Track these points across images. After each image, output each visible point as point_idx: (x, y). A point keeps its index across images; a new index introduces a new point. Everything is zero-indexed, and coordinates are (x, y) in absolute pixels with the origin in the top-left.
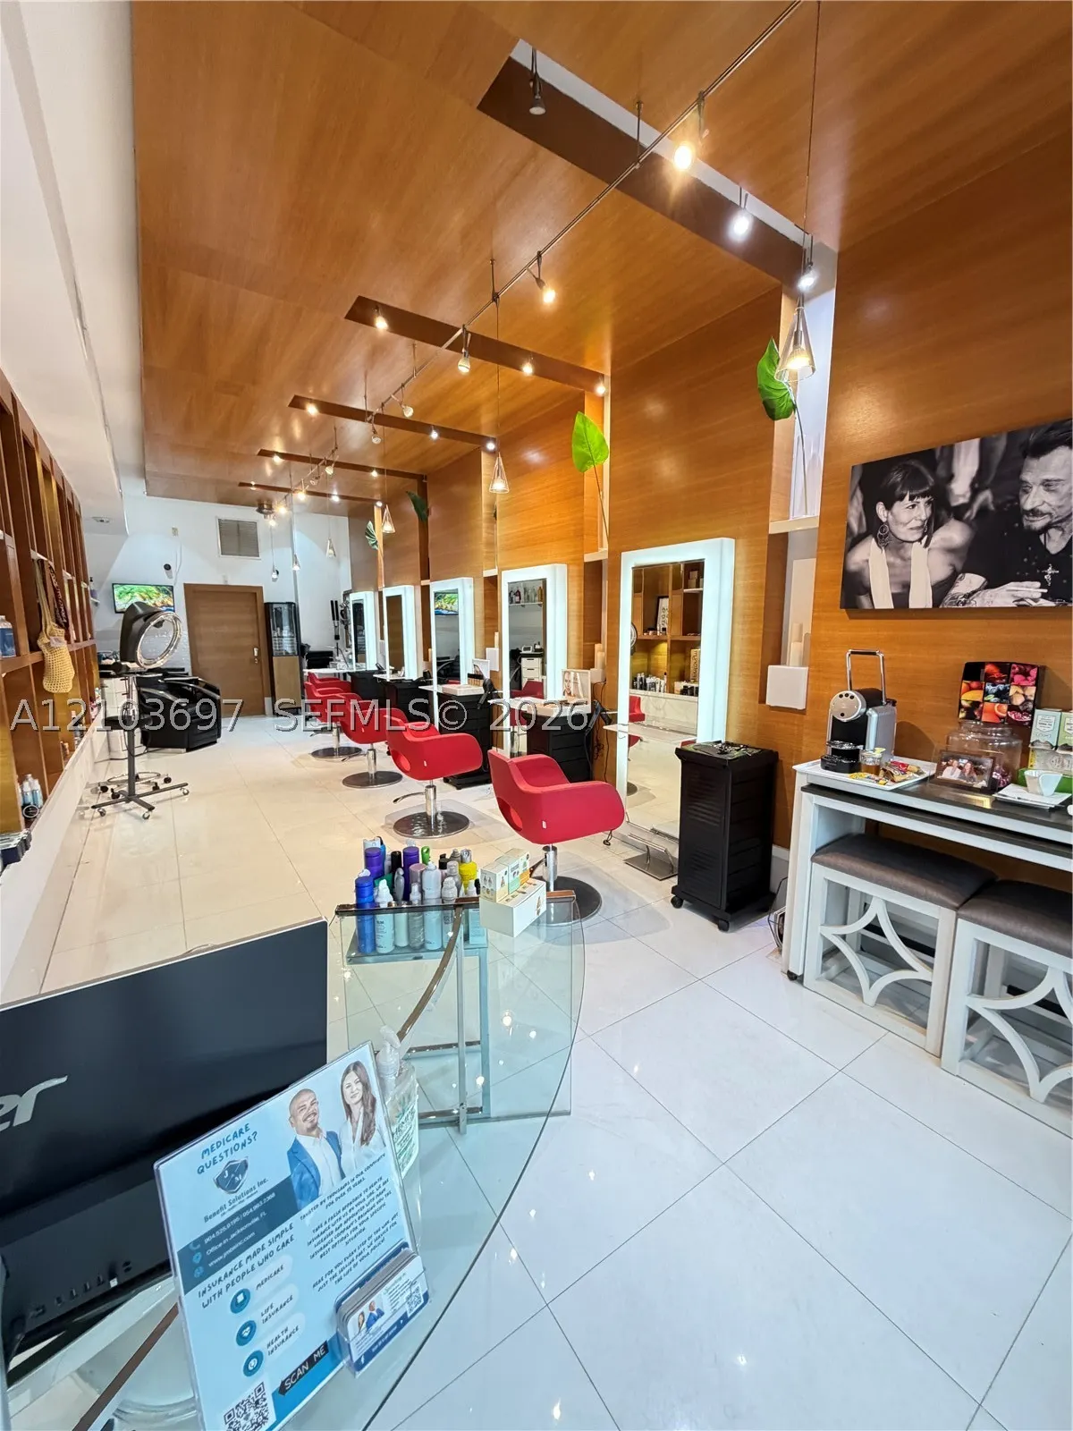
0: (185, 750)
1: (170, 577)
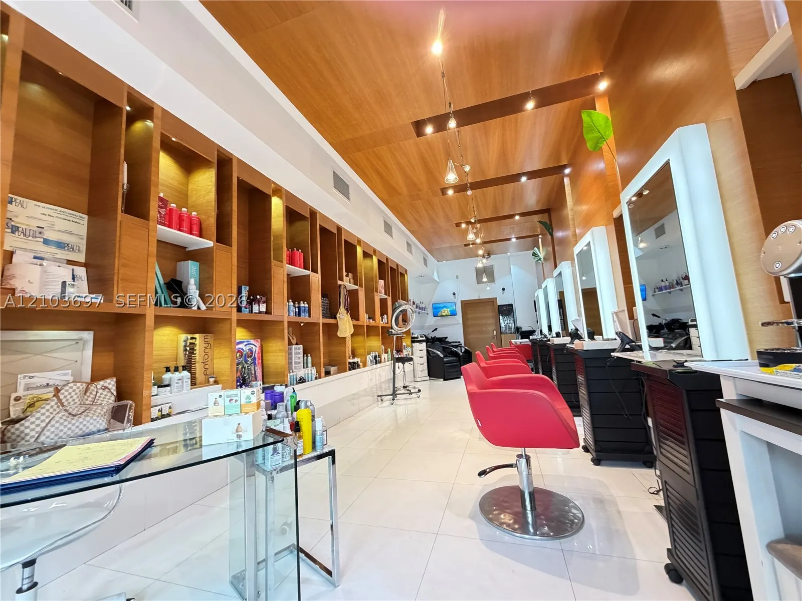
1: (455, 298)
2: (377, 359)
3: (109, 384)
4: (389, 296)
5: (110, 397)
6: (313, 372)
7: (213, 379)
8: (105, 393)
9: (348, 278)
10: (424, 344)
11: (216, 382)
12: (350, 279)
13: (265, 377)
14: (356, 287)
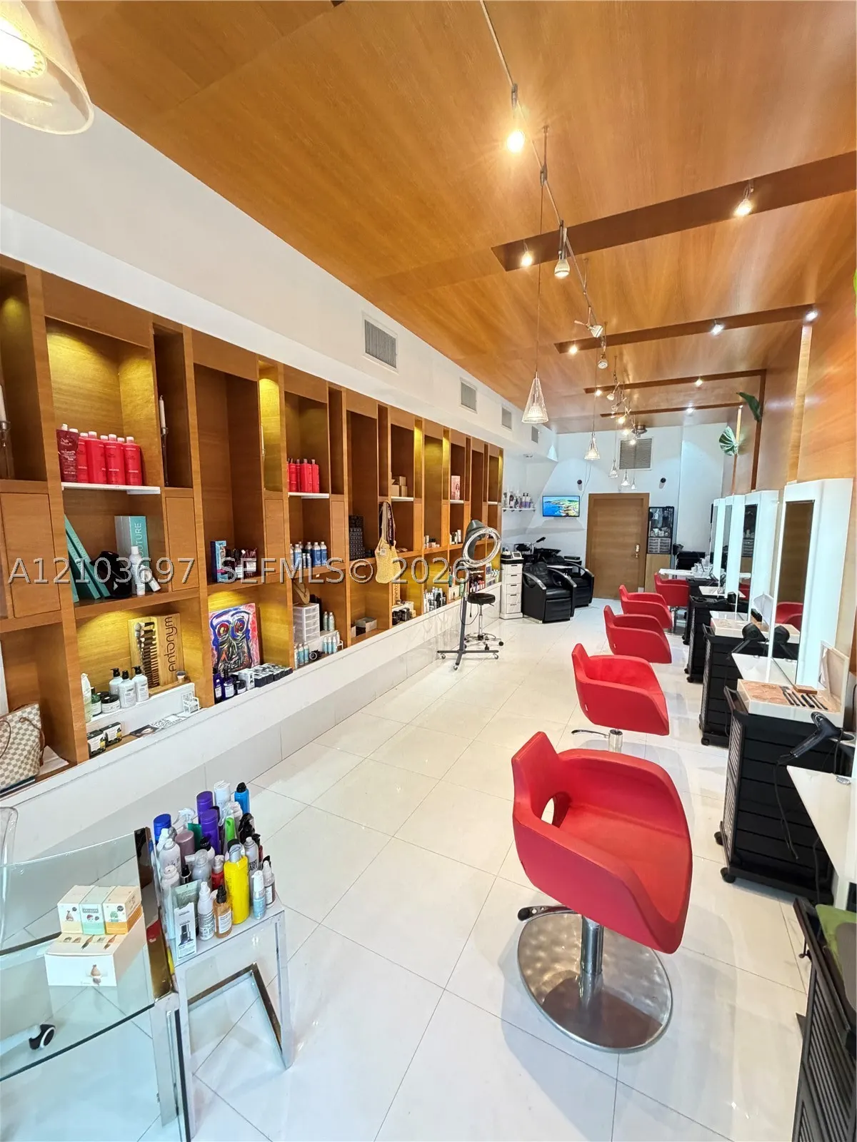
0: (541, 622)
1: (580, 489)
2: (441, 599)
3: (30, 713)
4: (467, 500)
5: (33, 731)
6: (334, 641)
7: (183, 677)
8: (25, 726)
9: (398, 486)
10: (520, 566)
11: (187, 680)
12: (400, 487)
13: (264, 652)
14: (411, 499)
